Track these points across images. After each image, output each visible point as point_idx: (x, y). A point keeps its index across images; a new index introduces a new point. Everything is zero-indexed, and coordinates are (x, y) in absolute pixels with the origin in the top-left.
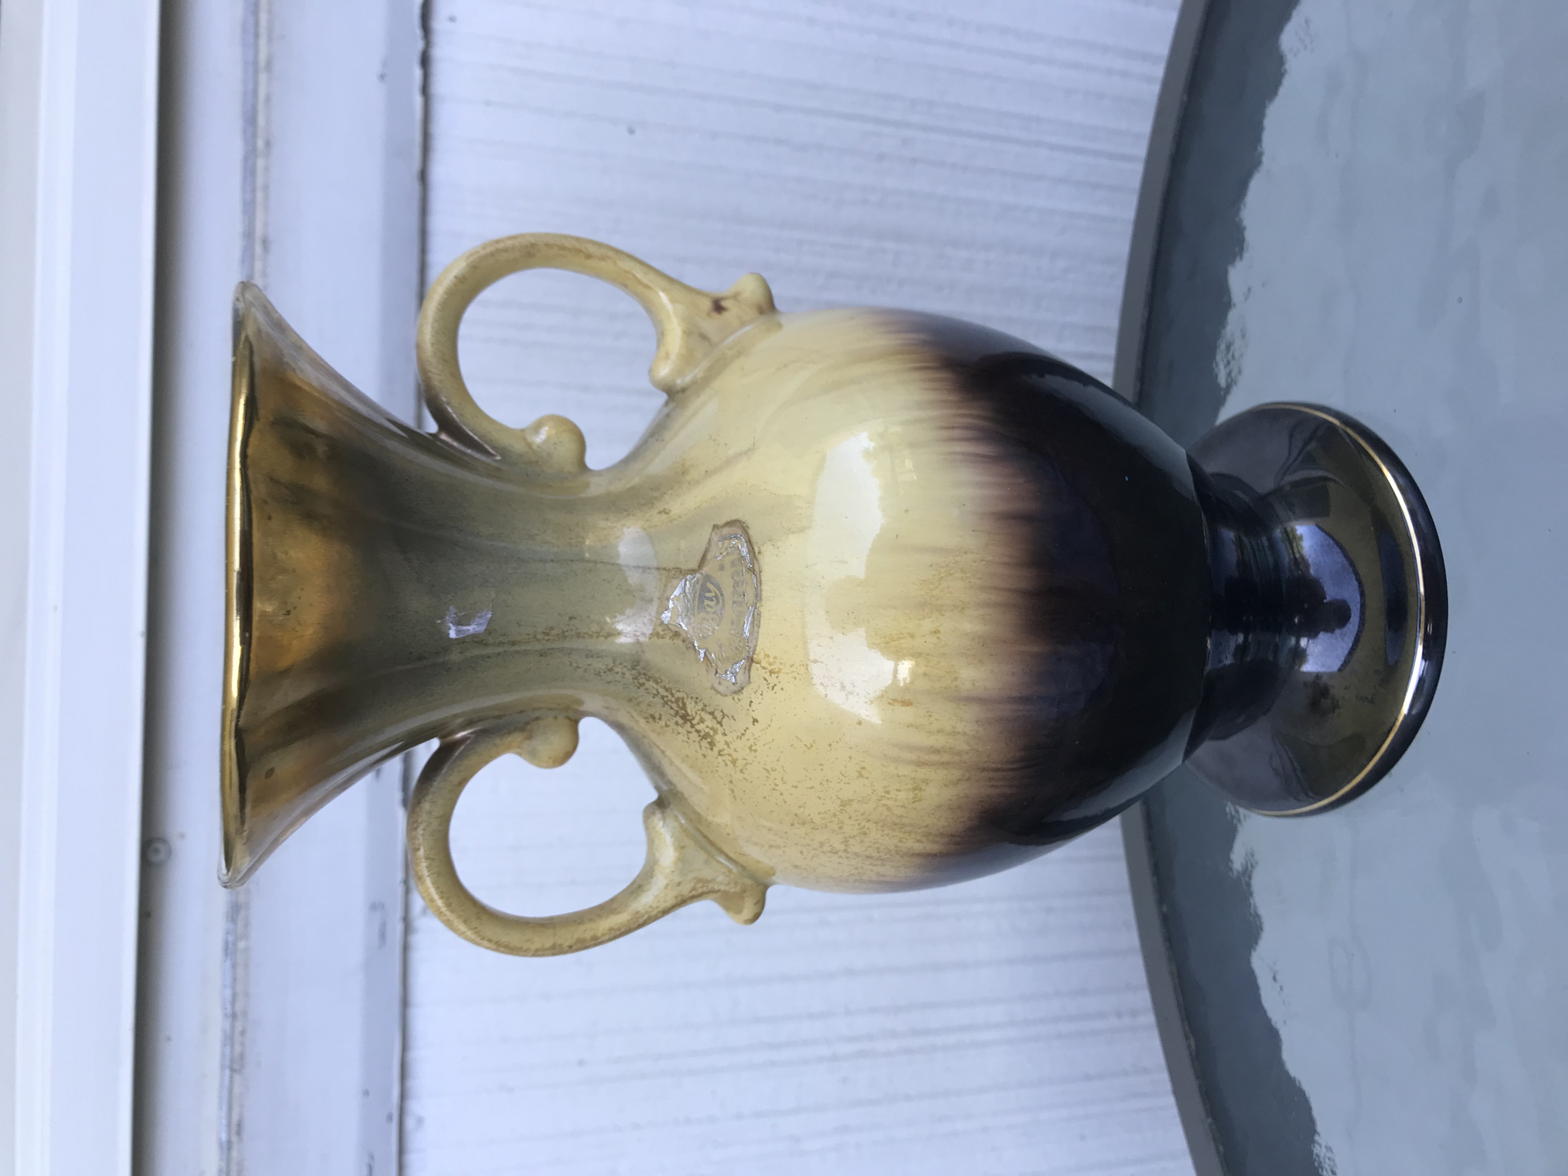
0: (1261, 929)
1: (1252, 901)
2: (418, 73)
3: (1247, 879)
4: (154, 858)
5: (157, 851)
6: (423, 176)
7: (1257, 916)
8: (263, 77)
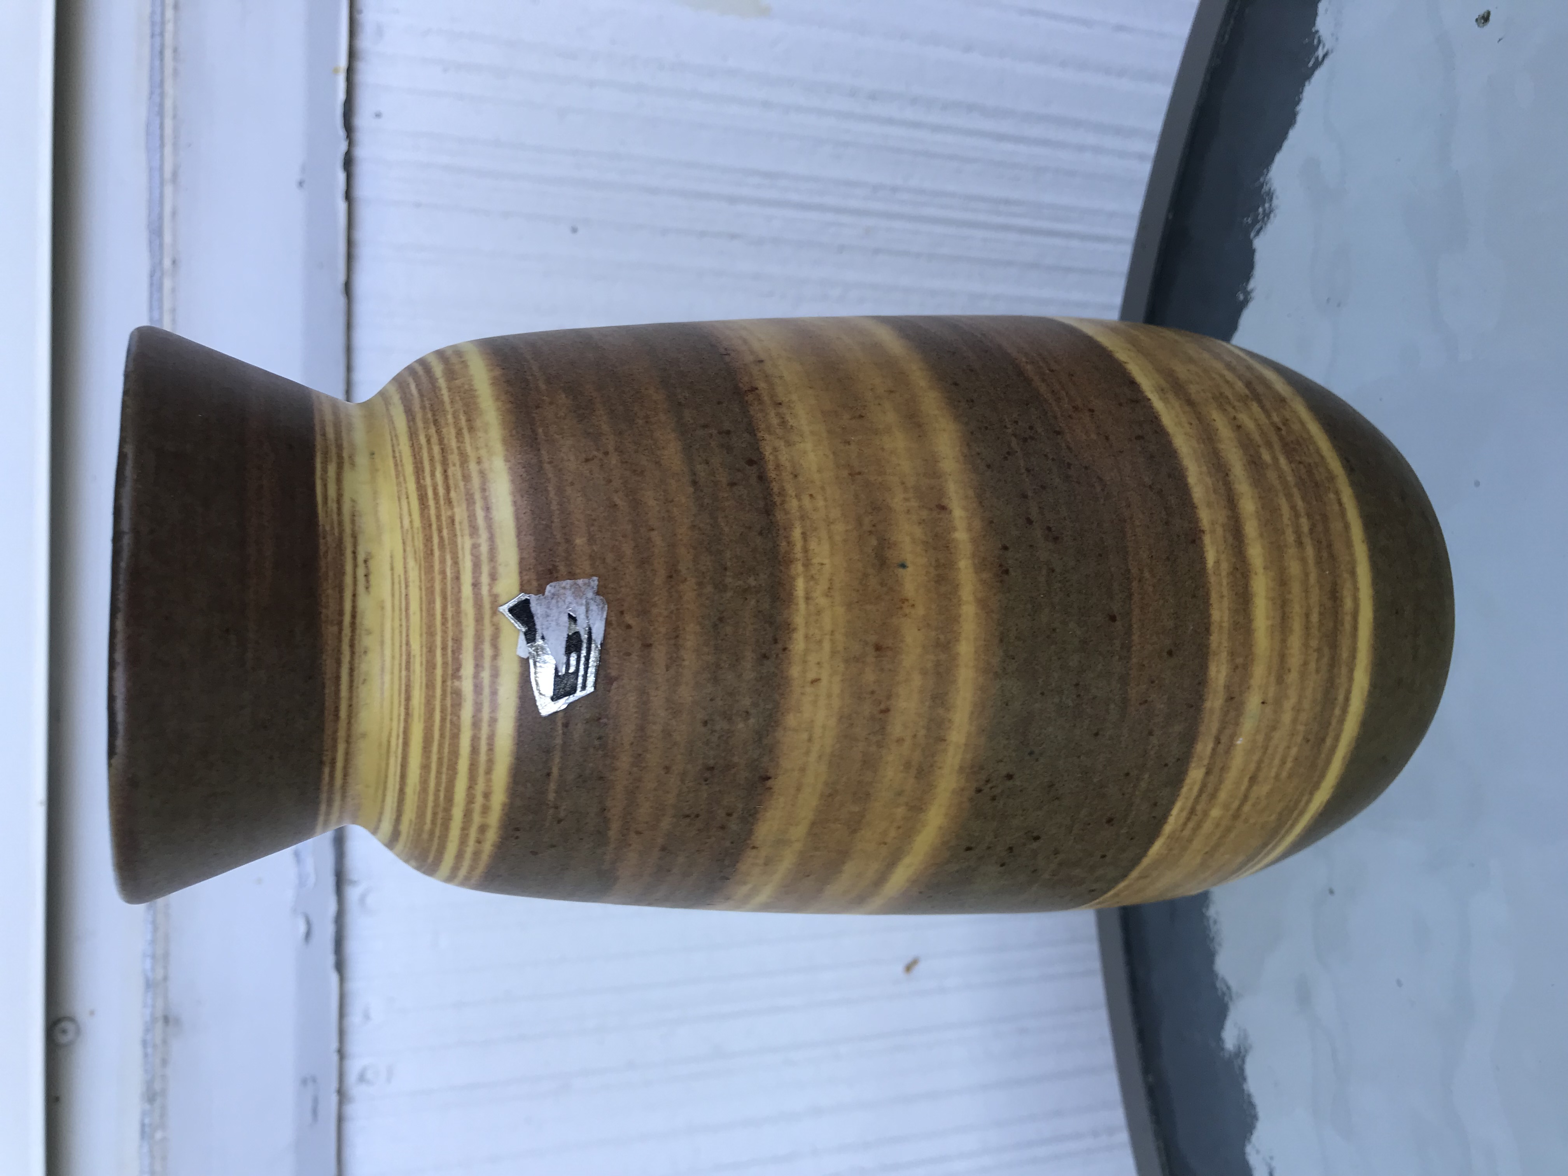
0: (1257, 1119)
2: (341, 176)
3: (1240, 1062)
4: (63, 1039)
5: (64, 1032)
6: (348, 288)
8: (168, 190)
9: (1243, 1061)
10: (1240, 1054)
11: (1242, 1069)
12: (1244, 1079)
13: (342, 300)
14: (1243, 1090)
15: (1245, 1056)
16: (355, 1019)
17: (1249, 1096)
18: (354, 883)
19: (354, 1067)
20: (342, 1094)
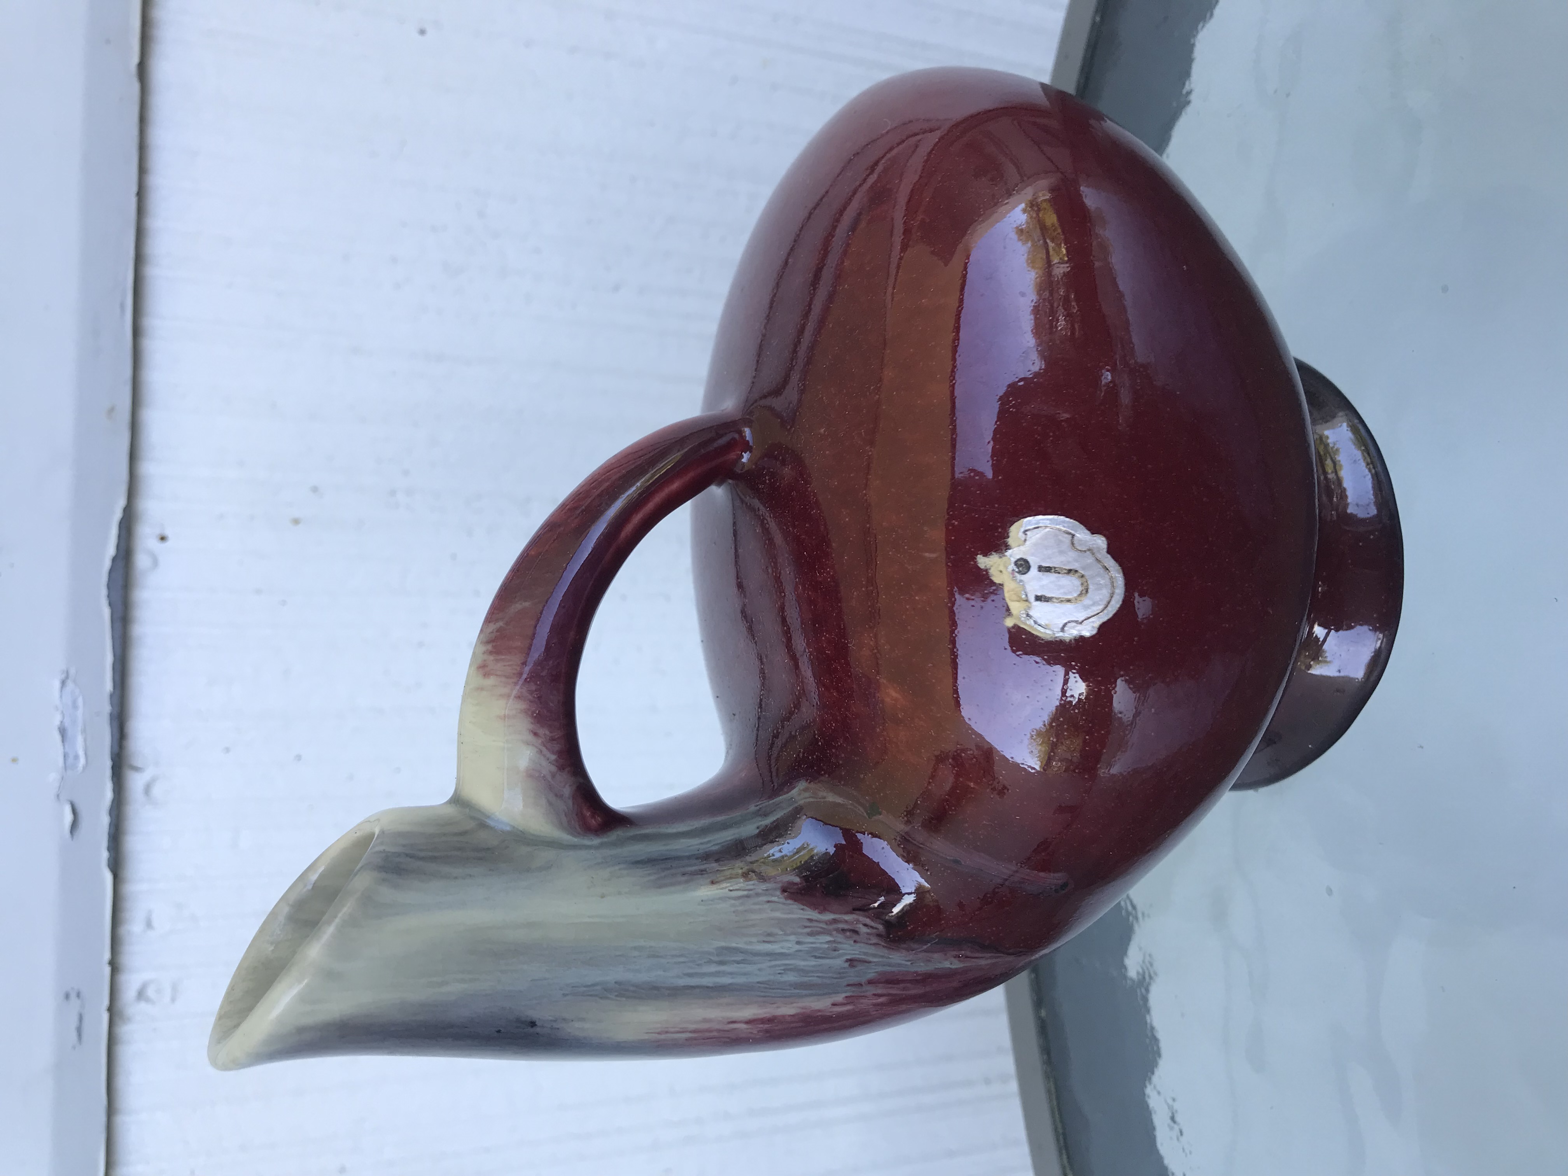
0: (1160, 1056)
1: (1148, 1018)
3: (1143, 990)
9: (1147, 990)
10: (1144, 982)
11: (1145, 1000)
12: (1148, 1011)
14: (1146, 1023)
15: (1149, 984)
16: (134, 927)
17: (1152, 1028)
18: (136, 769)
19: (131, 983)
20: (114, 1011)
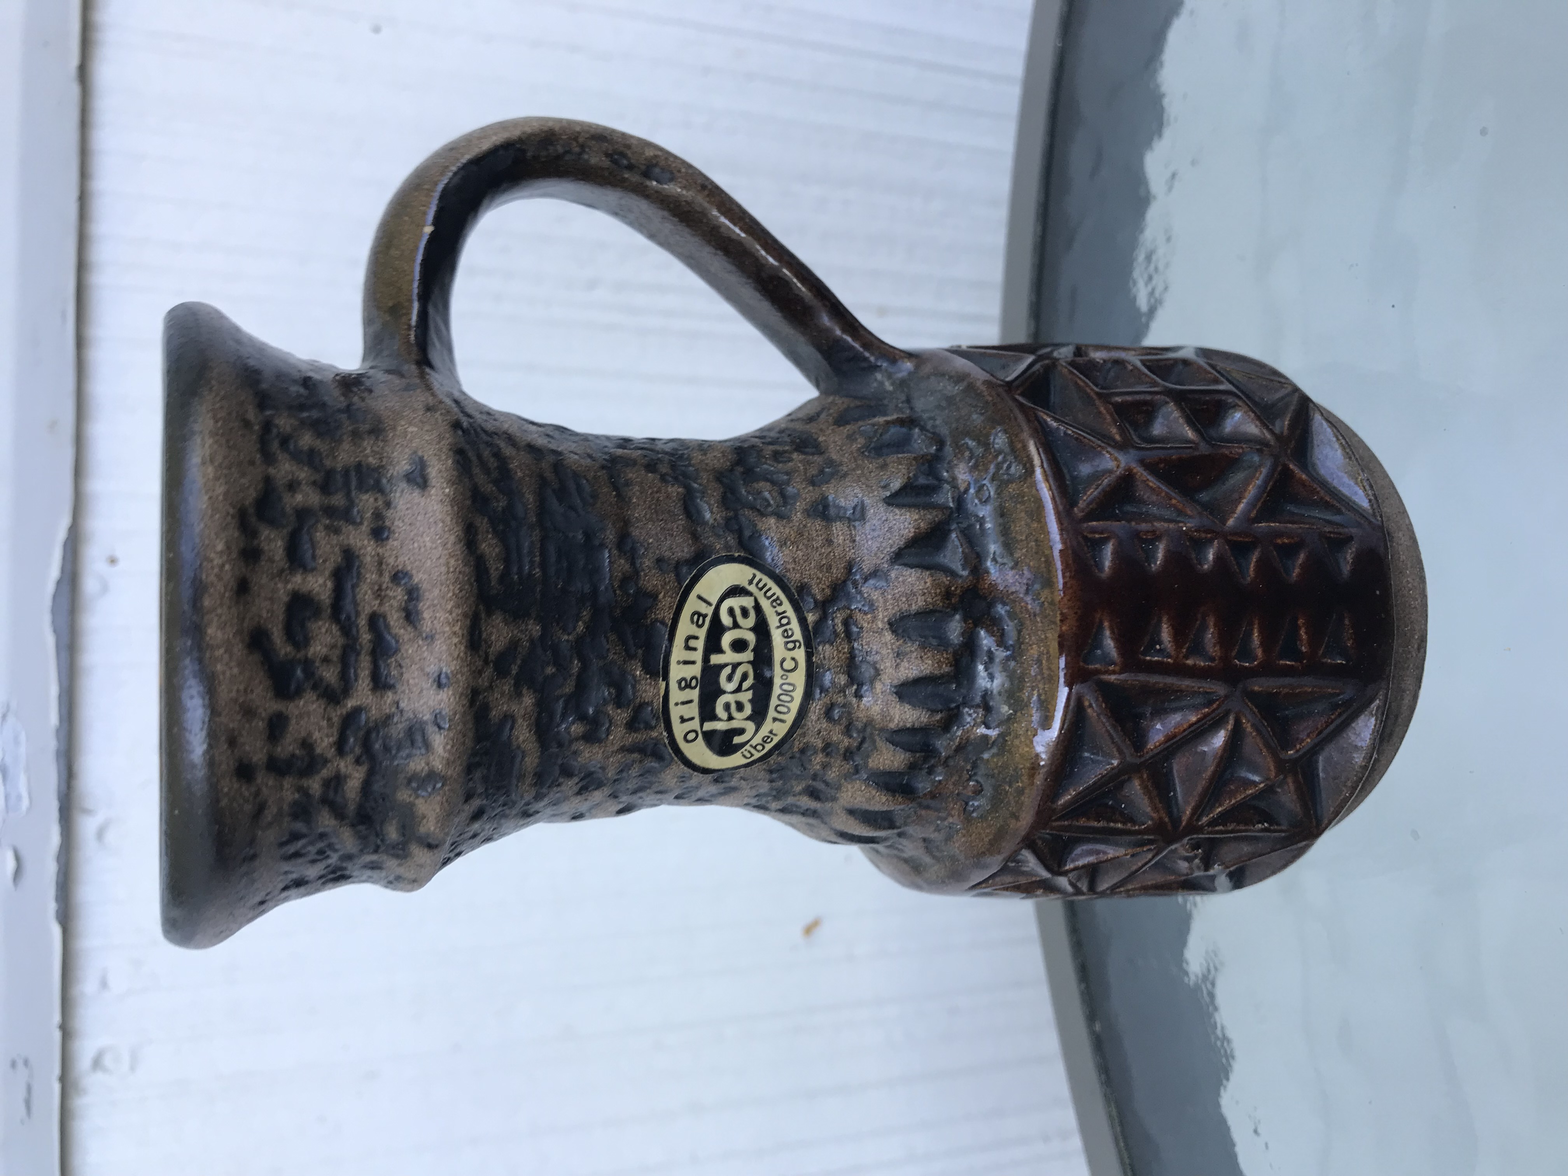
7: (1225, 1039)
13: (74, 90)
16: (87, 987)
18: (88, 812)
19: (85, 1050)
20: (66, 1078)
